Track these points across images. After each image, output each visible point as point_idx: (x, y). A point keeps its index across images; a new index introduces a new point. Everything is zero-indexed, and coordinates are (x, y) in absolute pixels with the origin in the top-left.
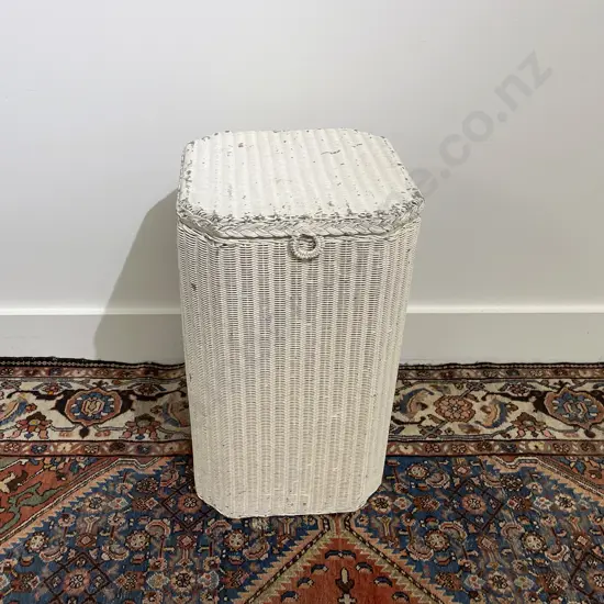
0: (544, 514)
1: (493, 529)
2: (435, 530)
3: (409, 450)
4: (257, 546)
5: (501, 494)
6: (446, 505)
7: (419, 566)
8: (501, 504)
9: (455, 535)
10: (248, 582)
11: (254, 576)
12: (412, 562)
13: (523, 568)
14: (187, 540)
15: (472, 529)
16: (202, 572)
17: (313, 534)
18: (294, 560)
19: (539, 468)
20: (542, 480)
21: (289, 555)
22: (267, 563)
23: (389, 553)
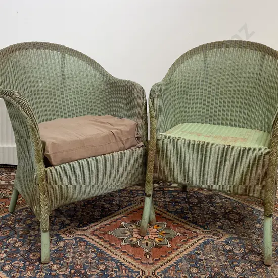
0: (218, 203)
1: (198, 205)
2: (178, 205)
3: (173, 189)
4: (114, 207)
5: (204, 199)
6: (183, 200)
7: (171, 212)
8: (203, 200)
9: (185, 206)
10: (111, 214)
11: (113, 213)
12: (168, 211)
13: (207, 213)
14: (89, 206)
15: (191, 205)
16: (95, 212)
17: (134, 205)
18: (127, 210)
19: (219, 193)
20: (220, 196)
21: (125, 209)
22: (118, 210)
23: (161, 209)
